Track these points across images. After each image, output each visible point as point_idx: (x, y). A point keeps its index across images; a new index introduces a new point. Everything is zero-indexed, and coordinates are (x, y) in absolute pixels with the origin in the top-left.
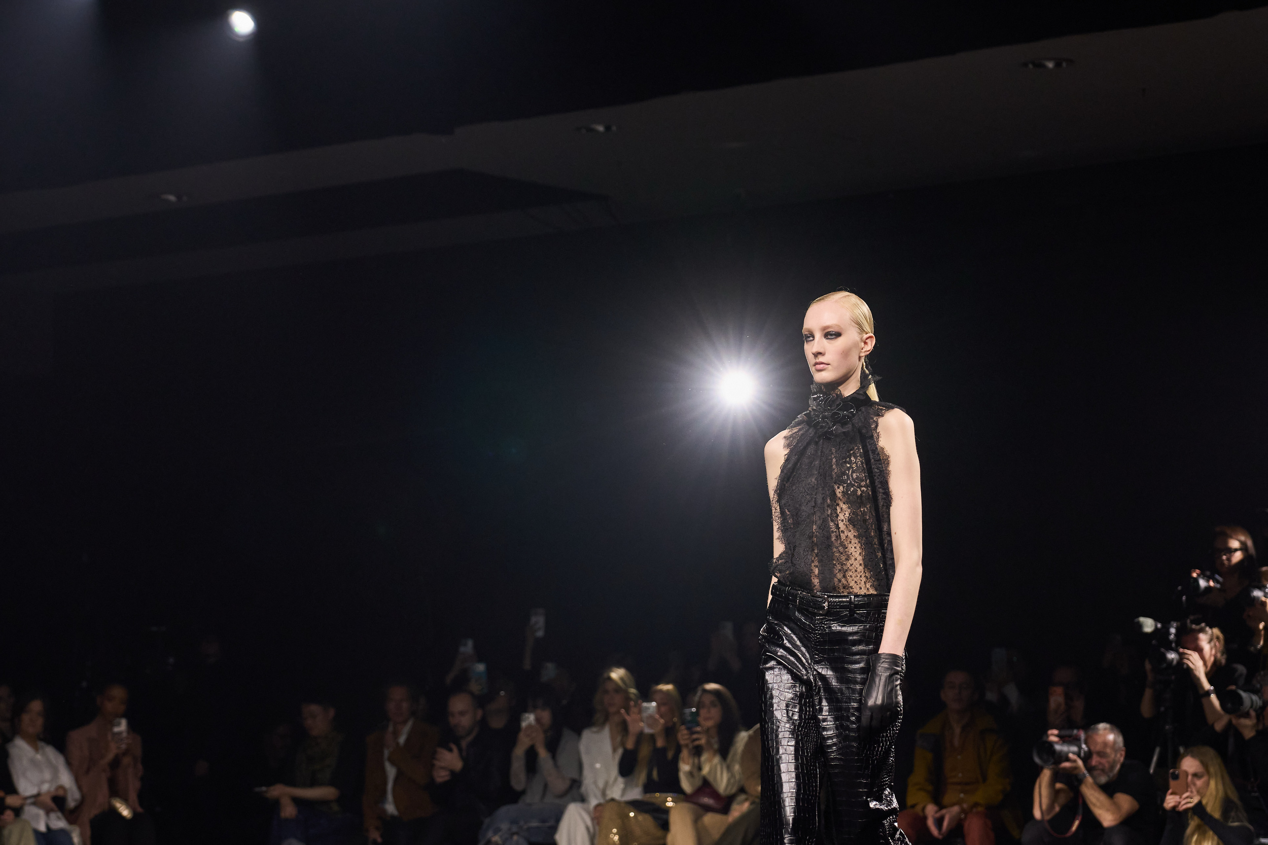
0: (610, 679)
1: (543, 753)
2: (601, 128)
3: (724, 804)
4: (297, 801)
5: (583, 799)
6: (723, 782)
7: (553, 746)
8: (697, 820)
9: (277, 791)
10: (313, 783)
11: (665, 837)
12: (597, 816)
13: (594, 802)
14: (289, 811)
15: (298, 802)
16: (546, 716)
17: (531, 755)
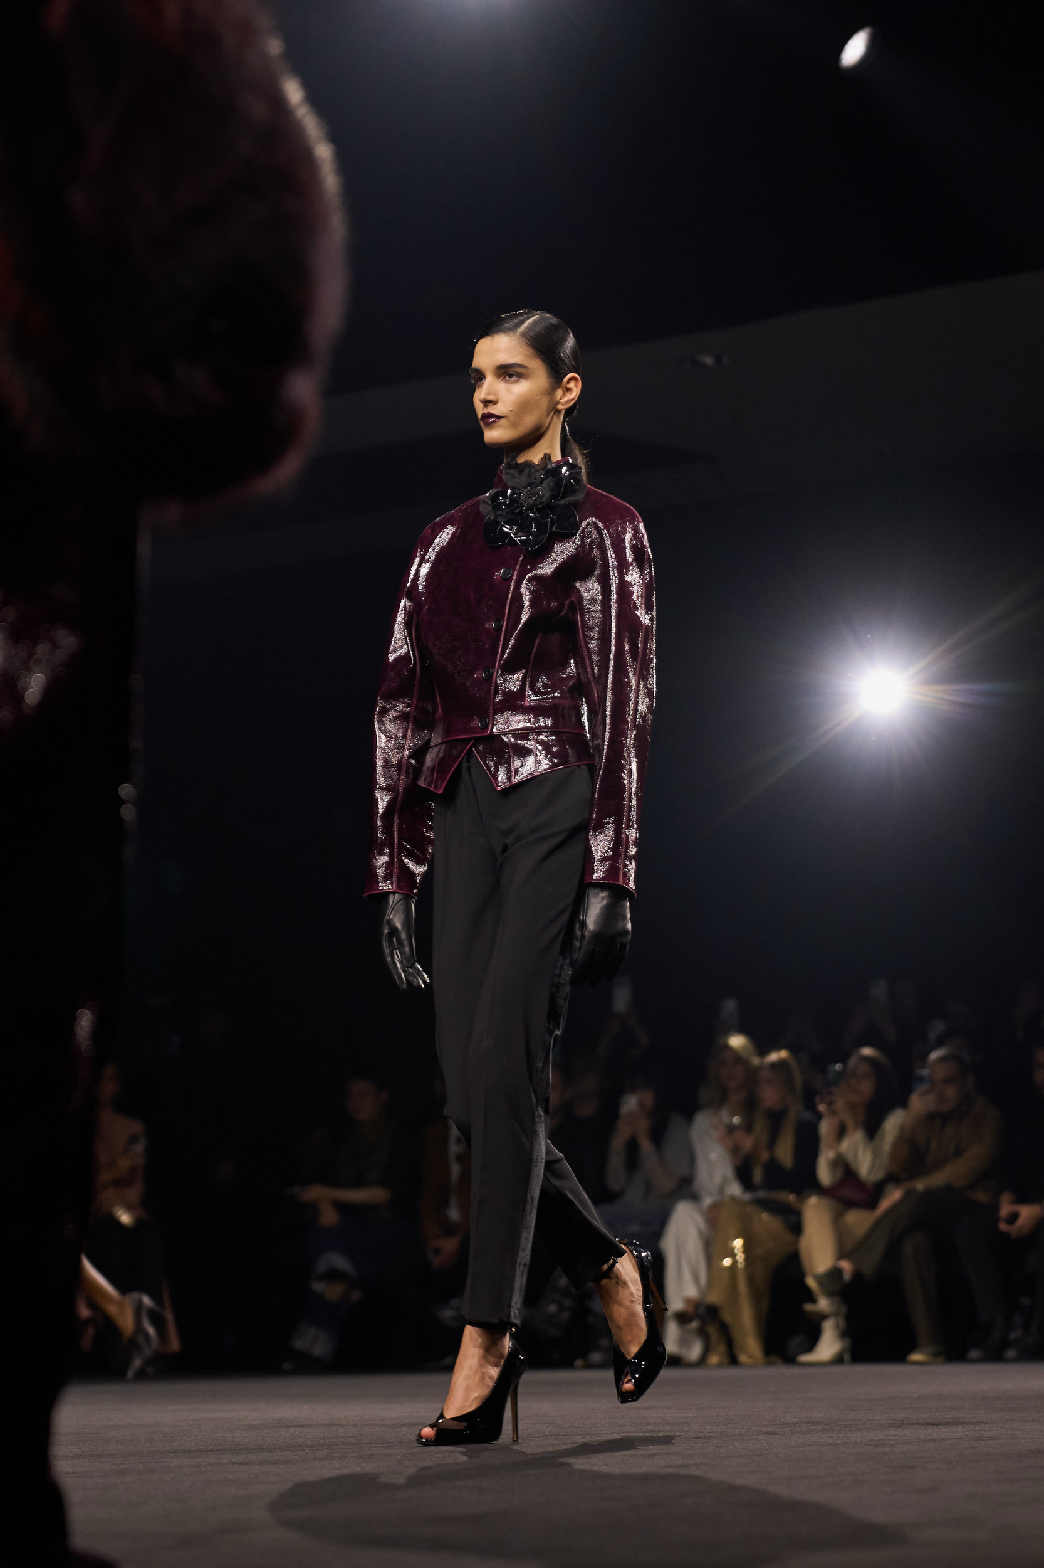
0: (727, 1047)
1: (646, 1146)
2: (709, 360)
3: (870, 1196)
4: (339, 1206)
5: (695, 1197)
6: (866, 1164)
7: (658, 1135)
8: (837, 1219)
9: (315, 1193)
10: (359, 1182)
11: (796, 1242)
12: (713, 1217)
13: (707, 1201)
14: (329, 1217)
15: (341, 1207)
16: (648, 1097)
17: (632, 1147)
